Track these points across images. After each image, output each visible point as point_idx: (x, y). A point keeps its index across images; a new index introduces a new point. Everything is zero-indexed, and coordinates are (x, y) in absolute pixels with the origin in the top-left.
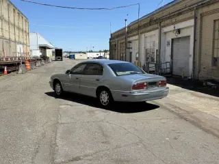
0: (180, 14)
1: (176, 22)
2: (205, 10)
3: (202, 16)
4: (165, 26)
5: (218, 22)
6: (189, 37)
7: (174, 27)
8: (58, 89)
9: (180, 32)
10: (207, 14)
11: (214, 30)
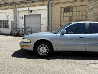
3: (52, 4)
5: (63, 9)
6: (40, 15)
7: (29, 9)
8: (43, 50)
9: (32, 12)
10: (57, 4)
11: (61, 13)
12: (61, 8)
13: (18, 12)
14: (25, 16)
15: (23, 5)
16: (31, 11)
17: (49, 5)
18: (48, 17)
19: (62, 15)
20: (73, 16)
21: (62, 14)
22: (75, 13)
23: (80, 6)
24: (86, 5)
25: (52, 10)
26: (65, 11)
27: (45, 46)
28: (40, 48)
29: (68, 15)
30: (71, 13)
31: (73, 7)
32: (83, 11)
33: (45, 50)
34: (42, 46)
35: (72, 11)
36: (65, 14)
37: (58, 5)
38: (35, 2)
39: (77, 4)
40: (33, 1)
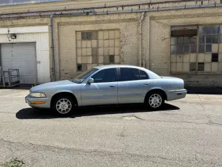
0: (21, 18)
1: (13, 26)
2: (63, 20)
3: (59, 24)
5: (80, 33)
7: (9, 31)
8: (64, 105)
9: (16, 37)
10: (68, 24)
11: (76, 40)
12: (76, 31)
16: (14, 36)
17: (52, 26)
18: (52, 48)
19: (79, 45)
20: (98, 47)
21: (79, 43)
22: (101, 42)
23: (109, 30)
24: (118, 29)
25: (59, 35)
26: (83, 38)
27: (66, 101)
28: (59, 103)
29: (89, 46)
30: (94, 42)
32: (114, 39)
33: (67, 106)
34: (62, 101)
35: (97, 39)
36: (84, 42)
37: (71, 27)
38: (23, 18)
39: (104, 26)
40: (20, 16)
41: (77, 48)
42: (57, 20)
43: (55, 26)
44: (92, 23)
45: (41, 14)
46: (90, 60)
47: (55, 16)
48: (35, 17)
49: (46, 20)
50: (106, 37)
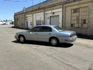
1: (53, 9)
4: (46, 11)
5: (73, 10)
6: (59, 15)
10: (68, 6)
11: (71, 13)
12: (71, 9)
13: (47, 14)
14: (50, 17)
15: (49, 9)
16: (54, 13)
20: (79, 16)
23: (84, 7)
24: (88, 7)
26: (74, 12)
30: (78, 13)
31: (79, 8)
32: (86, 12)
34: (22, 37)
36: (74, 14)
38: (55, 6)
39: (82, 6)
40: (54, 6)
41: (71, 17)
42: (65, 5)
43: (64, 8)
44: (77, 5)
45: (60, 4)
46: (76, 22)
47: (64, 4)
48: (58, 5)
49: (61, 6)
50: (83, 11)
